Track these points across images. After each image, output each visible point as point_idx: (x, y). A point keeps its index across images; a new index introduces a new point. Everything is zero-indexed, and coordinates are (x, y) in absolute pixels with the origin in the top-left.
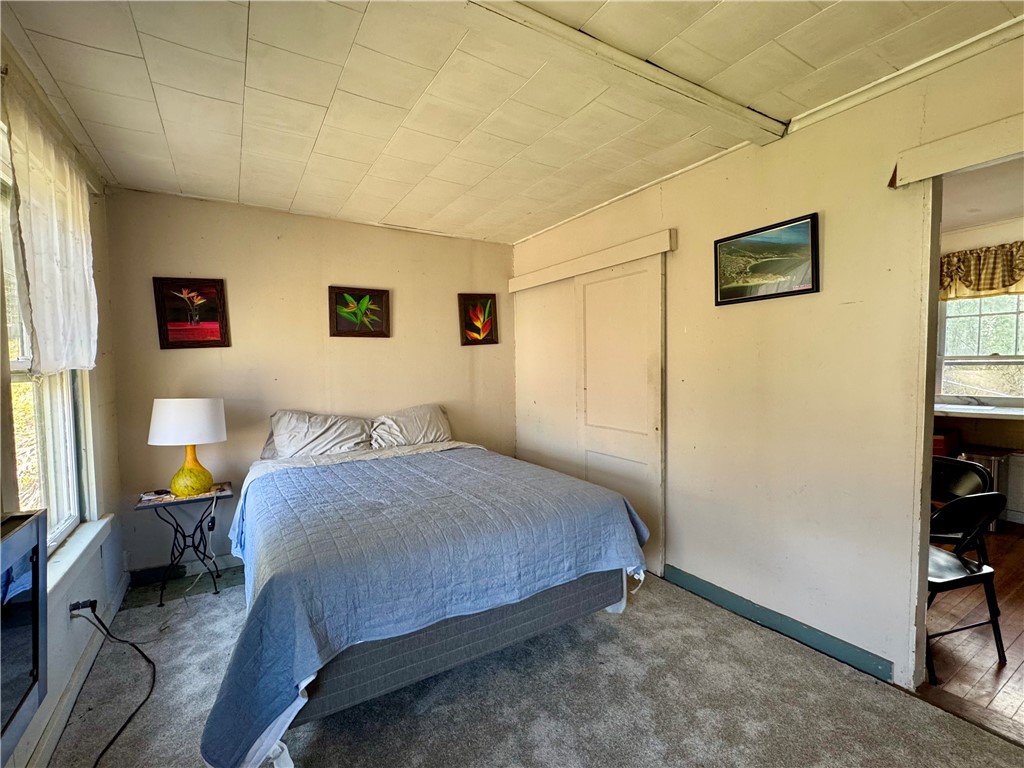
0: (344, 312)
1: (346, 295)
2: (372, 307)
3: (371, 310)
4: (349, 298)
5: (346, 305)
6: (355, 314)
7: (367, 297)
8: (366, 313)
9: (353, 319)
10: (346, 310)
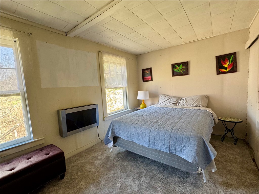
0: (175, 70)
1: (176, 65)
2: (183, 67)
3: (183, 68)
4: (176, 66)
5: (176, 68)
6: (178, 70)
7: (182, 65)
8: (181, 69)
9: (178, 71)
10: (176, 69)
